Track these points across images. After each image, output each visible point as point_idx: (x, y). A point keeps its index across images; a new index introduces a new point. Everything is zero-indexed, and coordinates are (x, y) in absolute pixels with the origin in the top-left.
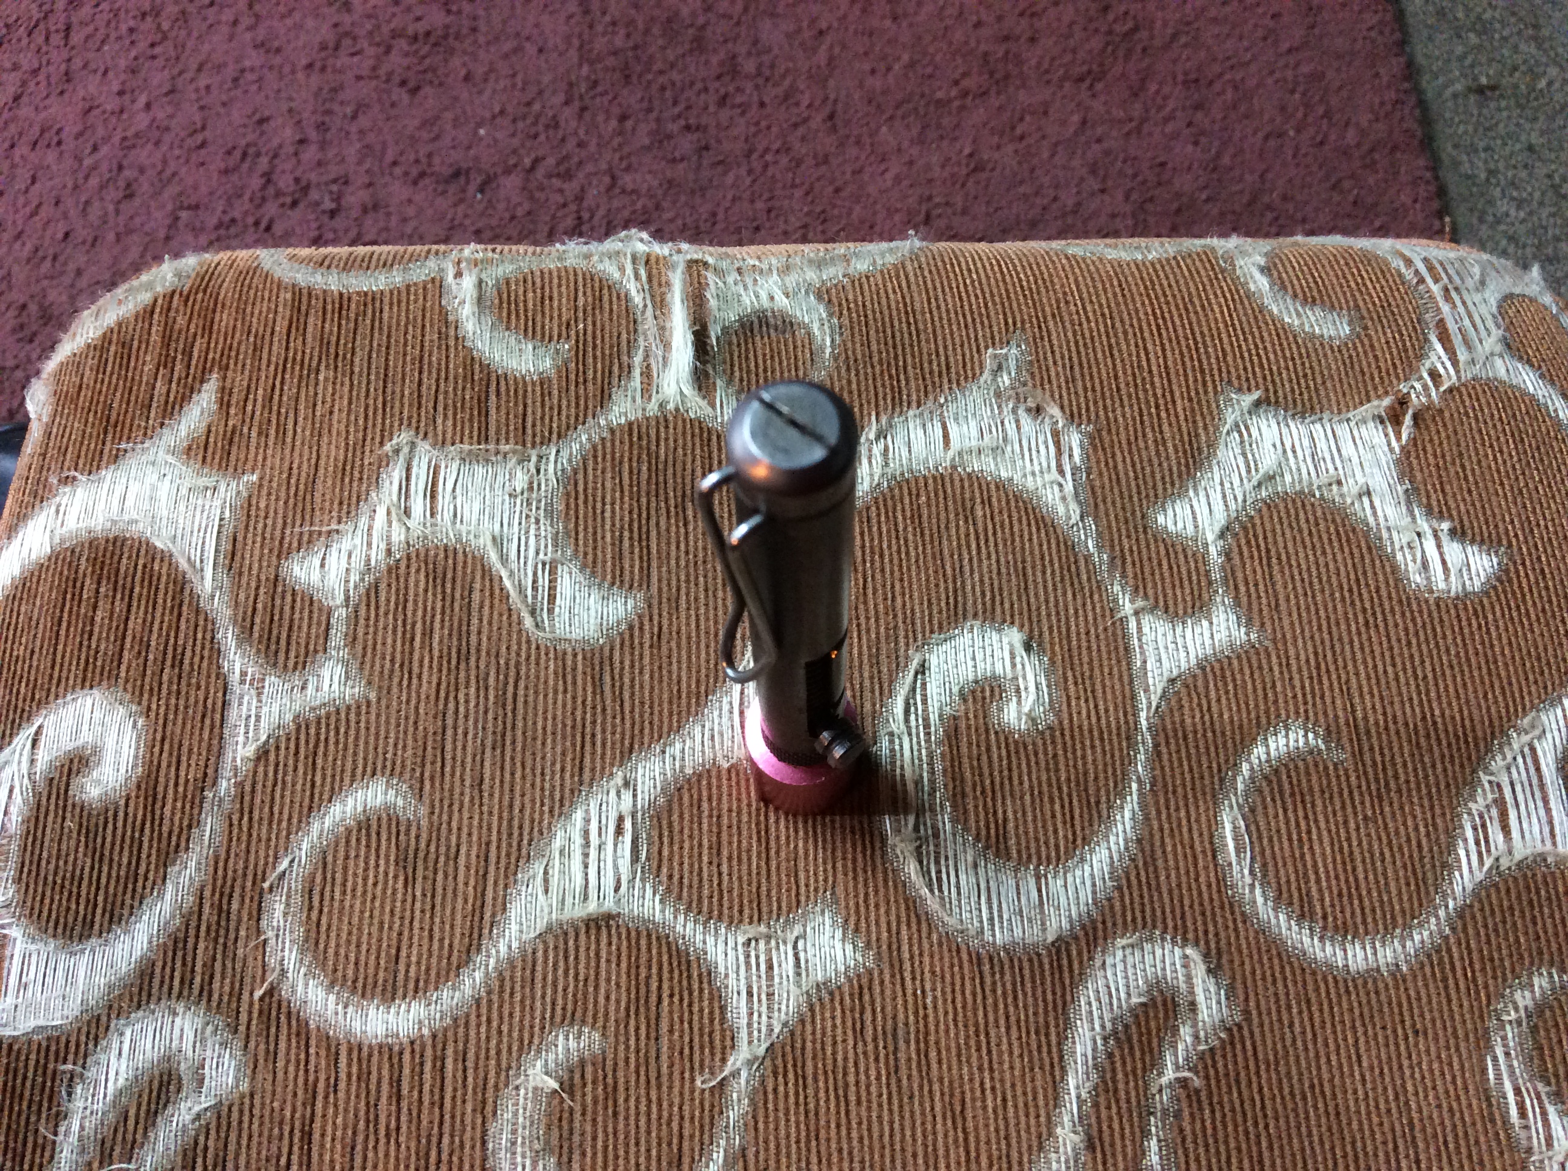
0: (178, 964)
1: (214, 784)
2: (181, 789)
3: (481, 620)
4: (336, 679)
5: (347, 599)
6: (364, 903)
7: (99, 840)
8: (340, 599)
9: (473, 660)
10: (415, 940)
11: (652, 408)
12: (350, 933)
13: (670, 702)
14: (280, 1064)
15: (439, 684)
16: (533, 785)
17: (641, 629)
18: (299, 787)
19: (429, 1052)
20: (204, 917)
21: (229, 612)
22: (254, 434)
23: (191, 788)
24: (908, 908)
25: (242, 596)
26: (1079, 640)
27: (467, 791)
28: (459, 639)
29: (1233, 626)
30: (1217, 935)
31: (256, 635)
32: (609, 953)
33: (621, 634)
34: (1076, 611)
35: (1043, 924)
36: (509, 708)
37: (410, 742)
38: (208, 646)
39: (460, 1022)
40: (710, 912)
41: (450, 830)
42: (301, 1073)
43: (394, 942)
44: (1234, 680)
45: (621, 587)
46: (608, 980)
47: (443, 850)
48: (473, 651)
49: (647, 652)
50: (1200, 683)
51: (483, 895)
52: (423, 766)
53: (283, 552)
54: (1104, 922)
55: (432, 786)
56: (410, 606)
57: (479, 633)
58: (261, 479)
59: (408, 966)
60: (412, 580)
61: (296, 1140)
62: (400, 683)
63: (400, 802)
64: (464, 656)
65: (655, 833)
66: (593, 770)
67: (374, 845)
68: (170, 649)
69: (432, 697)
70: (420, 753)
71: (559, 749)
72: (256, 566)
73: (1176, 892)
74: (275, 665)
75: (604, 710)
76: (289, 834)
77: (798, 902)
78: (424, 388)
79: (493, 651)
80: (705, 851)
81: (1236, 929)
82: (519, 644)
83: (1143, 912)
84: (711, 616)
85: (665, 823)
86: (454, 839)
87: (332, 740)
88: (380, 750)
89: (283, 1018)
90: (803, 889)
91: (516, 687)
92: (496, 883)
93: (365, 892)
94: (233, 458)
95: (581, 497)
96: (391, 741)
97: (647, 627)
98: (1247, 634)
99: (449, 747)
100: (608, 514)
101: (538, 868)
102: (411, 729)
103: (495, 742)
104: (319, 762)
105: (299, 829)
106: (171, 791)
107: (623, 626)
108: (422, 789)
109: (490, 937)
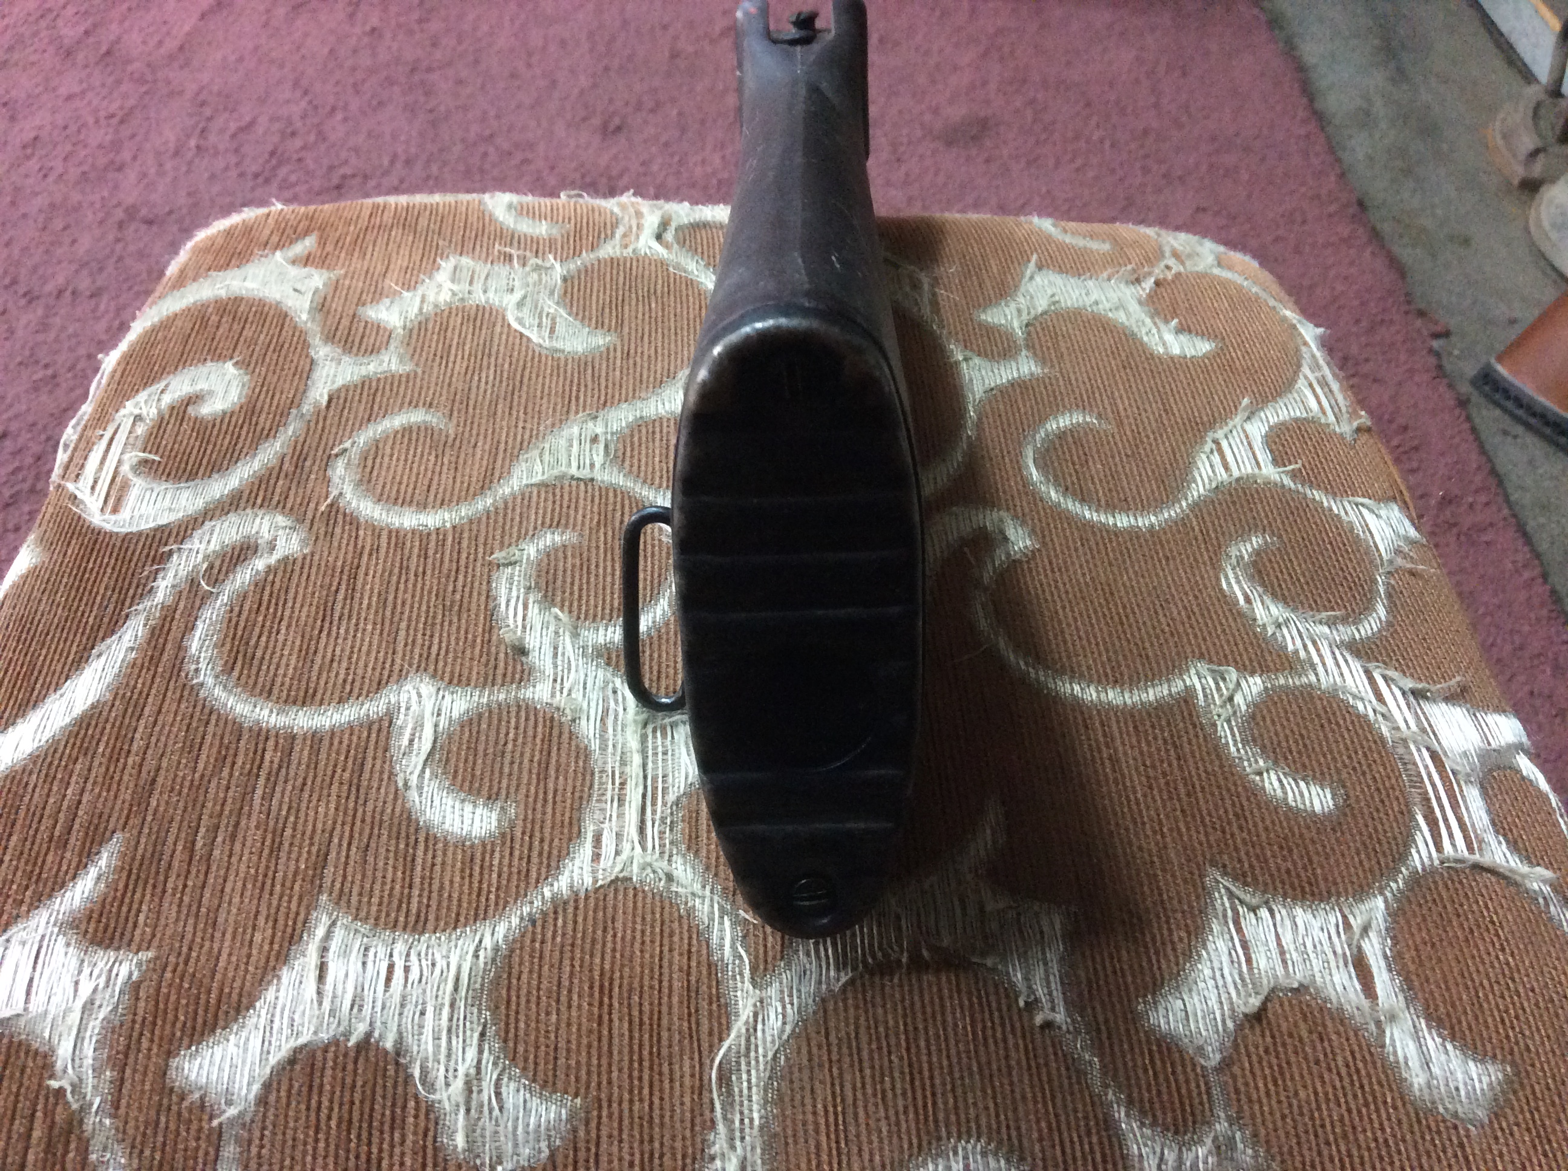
0: (262, 491)
1: (299, 406)
3: (500, 341)
4: (393, 361)
5: (405, 326)
6: (405, 464)
7: (207, 434)
8: (399, 326)
9: (493, 357)
10: (443, 482)
11: (628, 253)
12: (394, 478)
13: (634, 385)
14: (337, 538)
15: (467, 367)
16: (533, 417)
17: (615, 350)
18: (362, 408)
19: (450, 535)
20: (284, 470)
21: (318, 329)
22: (343, 254)
23: (281, 407)
25: (328, 323)
27: (485, 417)
28: (484, 348)
29: (1033, 366)
31: (337, 339)
32: (586, 496)
33: (600, 352)
36: (518, 381)
37: (444, 392)
38: (301, 343)
39: (474, 522)
41: (471, 434)
42: (352, 543)
43: (427, 482)
44: (1034, 390)
45: (602, 330)
47: (465, 443)
48: (493, 354)
49: (618, 361)
50: (1010, 390)
51: (494, 465)
52: (453, 404)
53: (361, 302)
55: (459, 413)
56: (450, 331)
59: (436, 495)
60: (452, 320)
61: (345, 577)
62: (440, 364)
63: (435, 421)
64: (487, 355)
65: (621, 445)
66: (577, 412)
67: (414, 439)
68: (273, 343)
69: (463, 373)
70: (452, 398)
71: (552, 402)
72: (340, 309)
74: (350, 352)
75: (586, 387)
76: (352, 431)
78: (466, 238)
79: (508, 354)
82: (527, 348)
85: (628, 441)
86: (473, 438)
87: (388, 390)
88: (422, 396)
89: (340, 517)
91: (523, 371)
92: (503, 461)
93: (406, 460)
94: (327, 263)
95: (576, 287)
96: (431, 391)
97: (619, 350)
98: (1042, 370)
99: (472, 397)
100: (594, 297)
101: (534, 454)
102: (446, 387)
103: (506, 396)
104: (378, 397)
105: (360, 428)
106: (266, 409)
107: (602, 348)
108: (451, 415)
109: (498, 483)
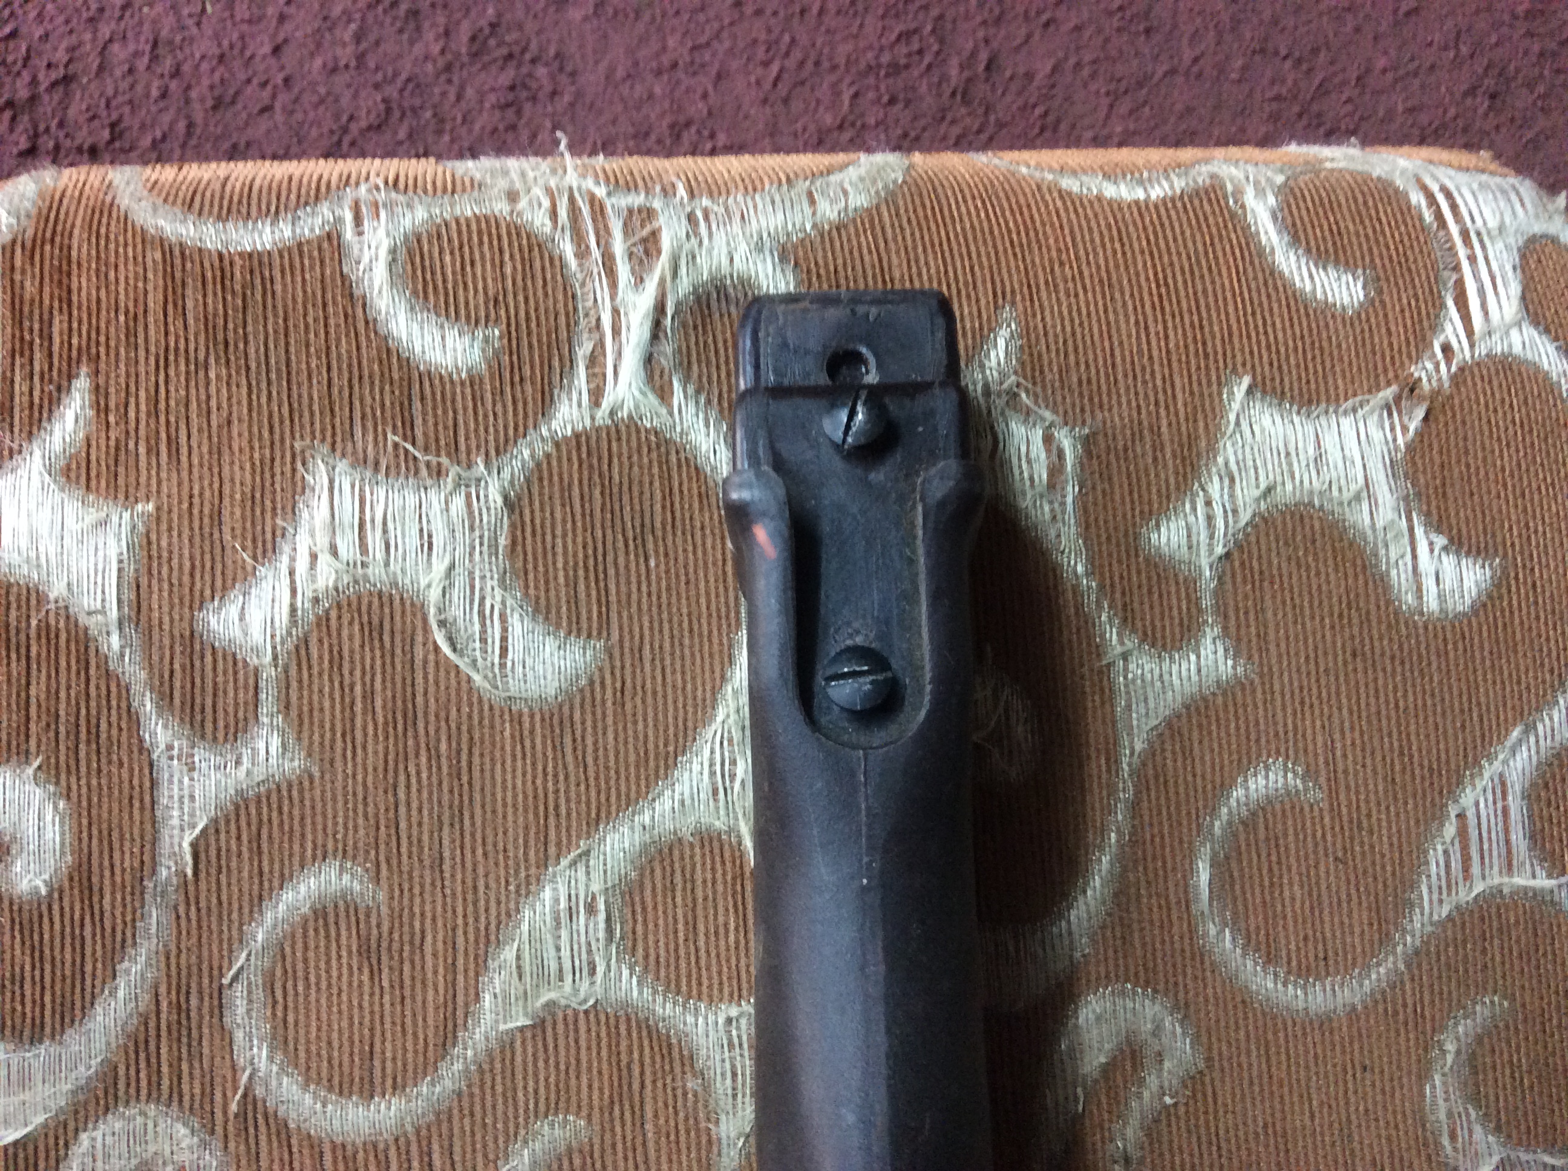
0: (143, 1065)
1: (154, 872)
2: (118, 879)
3: (426, 681)
4: (273, 750)
6: (330, 996)
7: (36, 937)
9: (421, 725)
10: (388, 1035)
11: (602, 414)
12: (319, 1029)
13: (637, 767)
15: (386, 755)
16: (496, 864)
19: (414, 1148)
20: (164, 1016)
21: (143, 675)
22: (142, 450)
23: (127, 877)
25: (155, 658)
27: (428, 872)
28: (404, 702)
29: (1221, 660)
30: (1186, 985)
31: (177, 701)
32: (589, 1040)
33: (581, 691)
34: (1062, 649)
36: (465, 779)
38: (124, 715)
39: (443, 1117)
40: (689, 992)
41: (412, 917)
43: (367, 1037)
44: (1218, 719)
45: (578, 636)
46: (590, 1069)
47: (406, 938)
48: (420, 715)
49: (610, 711)
50: (1184, 724)
51: (454, 985)
52: (377, 847)
53: (195, 599)
54: (1079, 979)
55: (389, 869)
56: (346, 664)
57: (426, 693)
58: (158, 509)
59: (384, 1062)
60: (345, 633)
62: (344, 753)
63: (357, 886)
64: (410, 721)
65: (628, 911)
66: (559, 844)
67: (333, 935)
68: (83, 722)
71: (521, 822)
72: (166, 619)
73: (1149, 946)
75: (567, 777)
76: (241, 925)
78: (335, 391)
80: (681, 928)
81: (1204, 980)
82: (471, 705)
83: (1116, 966)
84: (678, 667)
86: (417, 926)
87: (275, 822)
88: (330, 831)
89: (260, 1119)
91: (470, 753)
92: (466, 971)
93: (329, 986)
94: (121, 481)
95: (528, 530)
96: (340, 821)
98: (1234, 667)
99: (403, 825)
100: (559, 549)
101: (509, 953)
102: (360, 807)
103: (452, 817)
104: (265, 846)
105: (251, 920)
106: (107, 882)
107: (583, 682)
108: (378, 872)
109: (466, 1029)
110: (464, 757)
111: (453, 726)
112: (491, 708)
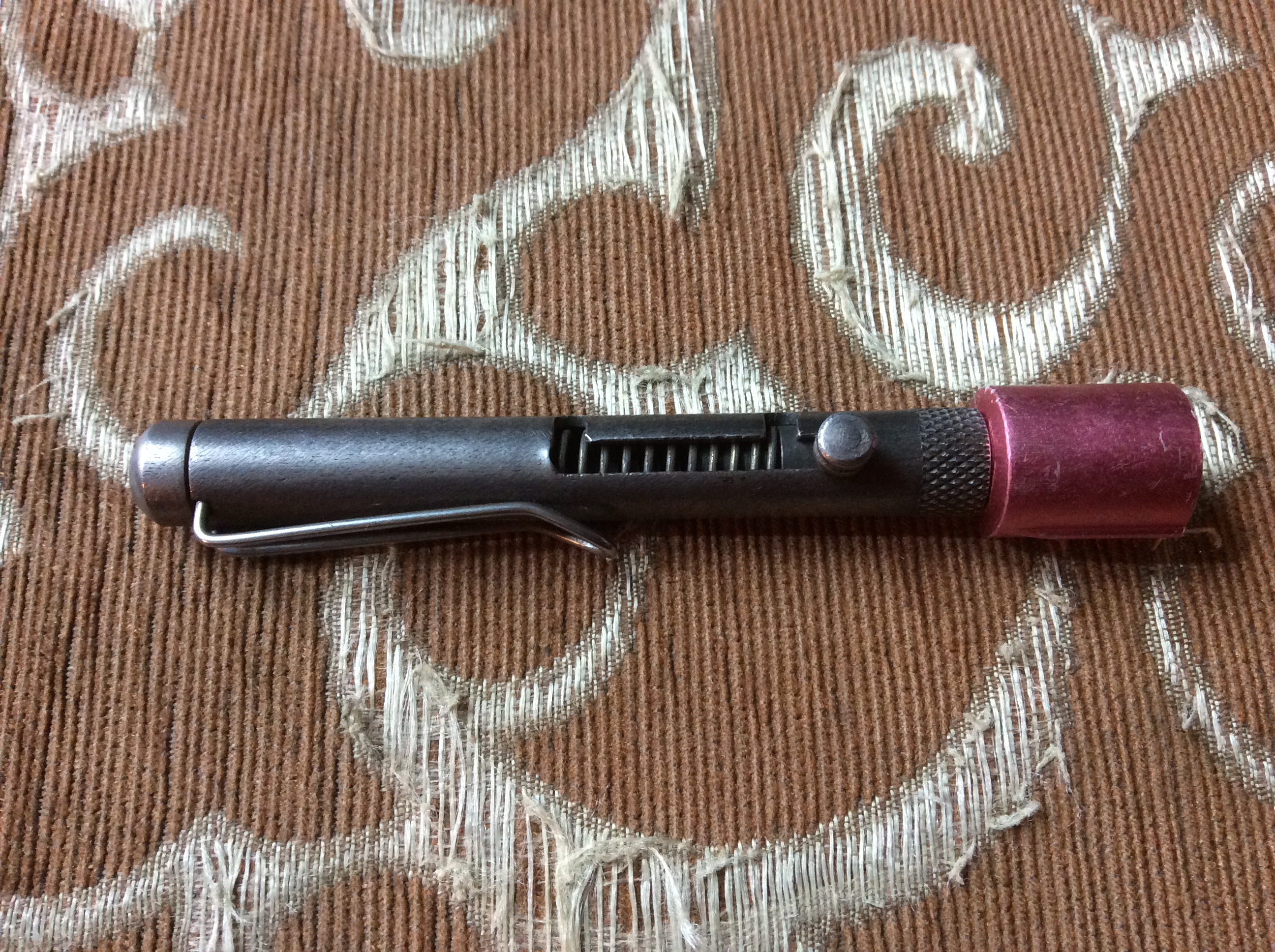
3: (313, 40)
5: (158, 22)
6: (169, 342)
8: (148, 21)
9: (303, 81)
10: (232, 381)
12: (152, 376)
13: (541, 124)
14: (64, 520)
15: (262, 107)
17: (505, 46)
18: (94, 219)
21: (19, 38)
24: (840, 348)
25: (35, 21)
26: (1036, 59)
27: (296, 221)
28: (288, 60)
29: (1216, 48)
30: (1217, 375)
31: (49, 60)
32: (473, 397)
33: (482, 55)
34: (1031, 30)
35: (1006, 367)
36: (346, 132)
37: (227, 170)
40: (596, 352)
41: (274, 263)
42: (89, 530)
43: (206, 385)
44: (1220, 103)
45: (480, 4)
47: (266, 283)
48: (303, 72)
49: (512, 72)
50: (1181, 106)
51: (315, 333)
52: (242, 194)
54: (1080, 364)
55: (253, 215)
56: (231, 28)
57: (311, 54)
59: (224, 411)
61: (80, 608)
62: (217, 107)
63: (214, 234)
64: (292, 77)
65: (525, 267)
66: (448, 197)
67: (181, 279)
69: (255, 121)
70: (239, 180)
71: (406, 176)
73: (1166, 330)
74: (71, 91)
75: (460, 132)
76: (80, 269)
77: (705, 342)
79: (328, 72)
80: (588, 286)
81: (1240, 369)
82: (358, 64)
83: (1127, 351)
84: (590, 34)
85: (537, 256)
86: (279, 272)
88: (191, 179)
89: (68, 470)
90: (710, 328)
91: (354, 109)
92: (331, 321)
93: (170, 331)
96: (205, 168)
97: (512, 45)
98: (1232, 55)
99: (273, 174)
101: (381, 305)
102: (229, 155)
103: (328, 168)
104: (119, 192)
105: (93, 263)
107: (484, 46)
108: (240, 220)
109: (326, 380)
110: (348, 111)
111: (338, 83)
112: (381, 68)
